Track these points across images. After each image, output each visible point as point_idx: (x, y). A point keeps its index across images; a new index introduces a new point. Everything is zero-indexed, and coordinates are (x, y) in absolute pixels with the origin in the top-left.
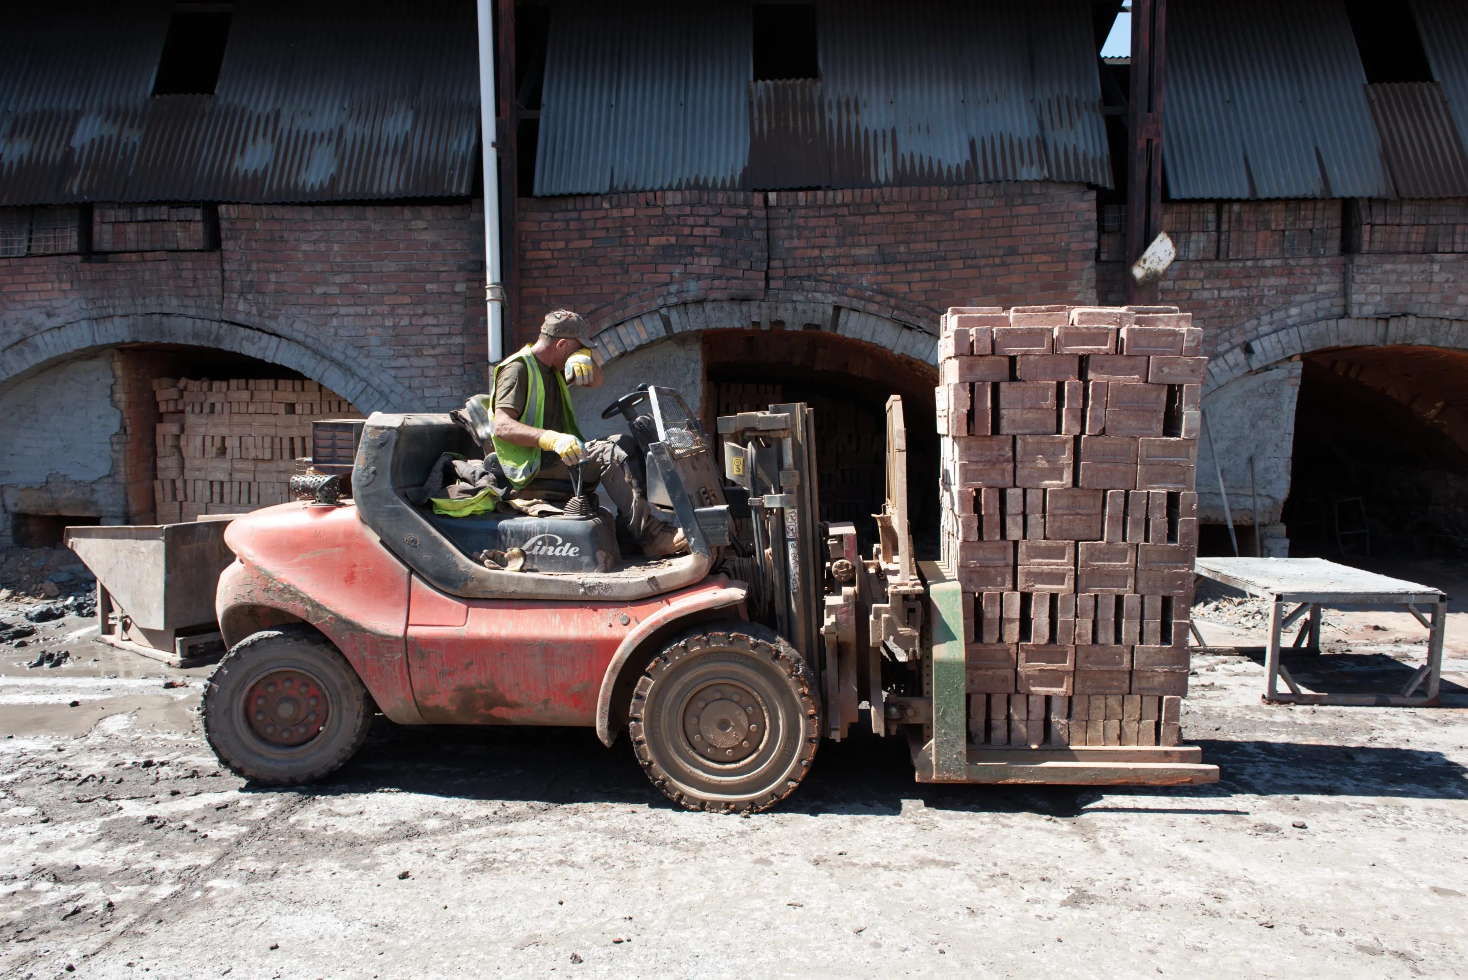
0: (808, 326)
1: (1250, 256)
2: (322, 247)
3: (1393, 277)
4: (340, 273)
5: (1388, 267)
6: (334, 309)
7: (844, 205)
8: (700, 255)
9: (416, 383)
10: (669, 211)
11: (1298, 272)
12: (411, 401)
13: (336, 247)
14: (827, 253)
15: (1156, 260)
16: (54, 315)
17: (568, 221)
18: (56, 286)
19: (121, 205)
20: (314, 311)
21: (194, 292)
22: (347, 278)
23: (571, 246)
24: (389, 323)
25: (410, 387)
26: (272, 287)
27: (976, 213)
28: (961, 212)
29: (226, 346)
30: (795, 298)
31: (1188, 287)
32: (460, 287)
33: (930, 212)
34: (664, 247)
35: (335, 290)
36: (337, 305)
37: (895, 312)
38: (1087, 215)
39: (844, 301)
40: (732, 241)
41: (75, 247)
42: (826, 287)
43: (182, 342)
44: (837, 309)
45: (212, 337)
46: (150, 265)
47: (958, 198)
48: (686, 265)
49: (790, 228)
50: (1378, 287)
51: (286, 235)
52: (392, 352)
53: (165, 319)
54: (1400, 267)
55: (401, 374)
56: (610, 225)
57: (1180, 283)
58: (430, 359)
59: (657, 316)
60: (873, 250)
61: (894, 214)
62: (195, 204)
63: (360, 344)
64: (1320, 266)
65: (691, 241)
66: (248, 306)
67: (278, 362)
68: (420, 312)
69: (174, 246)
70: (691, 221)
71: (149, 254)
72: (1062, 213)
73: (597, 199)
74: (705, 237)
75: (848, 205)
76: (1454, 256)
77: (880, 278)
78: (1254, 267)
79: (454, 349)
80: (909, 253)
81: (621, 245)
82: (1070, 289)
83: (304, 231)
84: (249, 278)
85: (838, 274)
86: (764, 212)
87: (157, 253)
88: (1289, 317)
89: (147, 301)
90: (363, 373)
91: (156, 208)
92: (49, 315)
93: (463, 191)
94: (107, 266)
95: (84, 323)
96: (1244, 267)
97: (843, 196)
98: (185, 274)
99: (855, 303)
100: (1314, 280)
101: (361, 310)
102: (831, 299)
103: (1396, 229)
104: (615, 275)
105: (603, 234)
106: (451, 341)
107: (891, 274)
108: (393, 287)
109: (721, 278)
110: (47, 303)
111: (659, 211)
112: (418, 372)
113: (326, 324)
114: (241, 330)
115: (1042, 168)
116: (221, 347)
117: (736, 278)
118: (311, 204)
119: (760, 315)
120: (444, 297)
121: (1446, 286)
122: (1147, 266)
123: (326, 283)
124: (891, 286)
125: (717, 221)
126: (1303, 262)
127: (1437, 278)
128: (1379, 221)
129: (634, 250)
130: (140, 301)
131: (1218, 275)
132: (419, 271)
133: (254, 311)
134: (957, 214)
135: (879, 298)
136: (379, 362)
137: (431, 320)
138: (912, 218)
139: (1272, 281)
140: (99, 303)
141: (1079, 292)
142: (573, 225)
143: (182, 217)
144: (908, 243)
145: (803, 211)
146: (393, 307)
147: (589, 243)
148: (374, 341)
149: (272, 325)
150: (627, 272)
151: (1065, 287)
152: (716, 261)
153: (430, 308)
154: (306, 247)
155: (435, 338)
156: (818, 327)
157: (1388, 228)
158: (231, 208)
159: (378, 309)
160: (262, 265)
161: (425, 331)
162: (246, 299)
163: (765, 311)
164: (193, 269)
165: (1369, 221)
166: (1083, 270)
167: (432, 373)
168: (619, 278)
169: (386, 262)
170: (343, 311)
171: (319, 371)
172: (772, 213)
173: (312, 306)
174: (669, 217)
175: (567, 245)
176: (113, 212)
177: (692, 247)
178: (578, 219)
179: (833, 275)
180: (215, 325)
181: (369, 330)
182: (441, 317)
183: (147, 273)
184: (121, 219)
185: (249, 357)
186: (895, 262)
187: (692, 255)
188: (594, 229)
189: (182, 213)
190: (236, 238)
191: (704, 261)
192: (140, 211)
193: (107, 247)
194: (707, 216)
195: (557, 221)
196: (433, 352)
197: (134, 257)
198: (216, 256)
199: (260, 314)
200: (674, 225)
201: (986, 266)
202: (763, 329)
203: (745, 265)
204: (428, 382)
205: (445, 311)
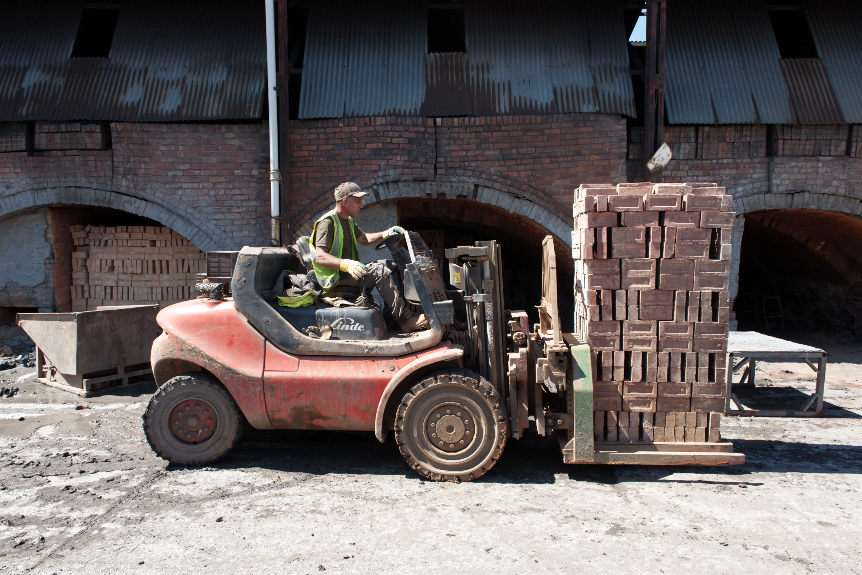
0: (459, 196)
1: (714, 157)
2: (173, 148)
3: (796, 170)
4: (183, 163)
5: (793, 164)
6: (180, 185)
7: (480, 126)
8: (397, 154)
9: (228, 228)
10: (378, 128)
11: (742, 166)
12: (225, 239)
13: (181, 148)
14: (470, 154)
15: (661, 159)
16: (11, 187)
17: (318, 134)
18: (12, 170)
19: (51, 123)
20: (167, 186)
21: (95, 174)
22: (187, 166)
23: (321, 148)
24: (212, 193)
25: (225, 231)
26: (142, 171)
27: (557, 131)
28: (549, 131)
29: (115, 206)
30: (452, 179)
31: (679, 175)
32: (255, 172)
33: (531, 130)
34: (375, 150)
35: (180, 174)
36: (182, 182)
37: (510, 188)
38: (621, 133)
39: (480, 182)
40: (415, 146)
41: (24, 147)
42: (470, 173)
43: (88, 203)
44: (477, 186)
45: (106, 201)
46: (69, 158)
47: (547, 122)
48: (388, 160)
49: (449, 139)
50: (788, 175)
51: (151, 141)
52: (214, 210)
53: (78, 190)
54: (800, 164)
55: (219, 223)
56: (343, 136)
57: (675, 172)
58: (236, 215)
59: (371, 190)
60: (497, 152)
61: (509, 131)
62: (97, 122)
63: (195, 206)
64: (755, 163)
65: (391, 146)
66: (128, 183)
67: (146, 215)
68: (231, 187)
69: (84, 147)
70: (391, 134)
71: (69, 151)
72: (607, 131)
73: (336, 121)
74: (399, 144)
75: (483, 126)
76: (830, 158)
77: (502, 168)
78: (717, 163)
79: (251, 209)
80: (518, 153)
81: (350, 148)
82: (611, 175)
83: (162, 139)
84: (128, 166)
85: (477, 166)
86: (434, 129)
87: (73, 151)
88: (737, 192)
89: (67, 179)
90: (197, 223)
91: (73, 124)
92: (8, 187)
93: (257, 115)
94: (43, 159)
95: (29, 192)
96: (712, 163)
97: (480, 121)
98: (90, 163)
99: (487, 183)
100: (751, 171)
101: (196, 185)
102: (473, 180)
103: (798, 142)
104: (346, 166)
105: (339, 141)
106: (249, 204)
107: (508, 166)
108: (215, 172)
109: (408, 168)
110: (7, 180)
111: (372, 128)
112: (229, 222)
113: (174, 194)
114: (124, 197)
115: (595, 105)
116: (112, 207)
117: (417, 168)
118: (166, 123)
119: (431, 189)
120: (245, 178)
121: (826, 175)
122: (655, 162)
123: (175, 169)
124: (508, 173)
125: (406, 134)
126: (745, 161)
127: (821, 171)
128: (787, 138)
129: (358, 151)
130: (63, 179)
131: (697, 168)
132: (230, 163)
133: (132, 185)
134: (546, 131)
135: (500, 180)
136: (206, 216)
137: (237, 192)
138: (520, 133)
139: (727, 171)
140: (38, 180)
141: (617, 177)
142: (322, 136)
143: (89, 130)
144: (518, 148)
145: (457, 129)
146: (215, 184)
147: (330, 147)
148: (203, 204)
149: (142, 194)
150: (353, 164)
151: (608, 174)
152: (406, 158)
153: (236, 184)
154: (162, 148)
155: (240, 202)
156: (465, 197)
157: (793, 142)
158: (118, 125)
159: (206, 185)
160: (136, 159)
161: (234, 198)
162: (127, 178)
163: (434, 187)
164: (95, 161)
165: (782, 137)
166: (619, 164)
167: (237, 223)
168: (348, 168)
169: (211, 157)
170: (185, 186)
171: (170, 221)
172: (438, 130)
173: (166, 183)
174: (378, 132)
175: (318, 148)
176: (47, 127)
177: (392, 150)
178: (325, 133)
179: (474, 166)
180: (108, 194)
181: (201, 198)
182: (243, 190)
183: (67, 163)
184: (52, 131)
185: (129, 213)
186: (510, 159)
187: (391, 154)
188: (334, 138)
189: (88, 127)
190: (121, 143)
191: (398, 158)
192: (63, 126)
193: (43, 147)
194: (400, 132)
195: (312, 133)
196: (238, 211)
197: (59, 153)
198: (109, 152)
199: (135, 187)
200: (381, 136)
201: (562, 162)
202: (433, 197)
203: (422, 160)
204: (235, 228)
205: (245, 186)
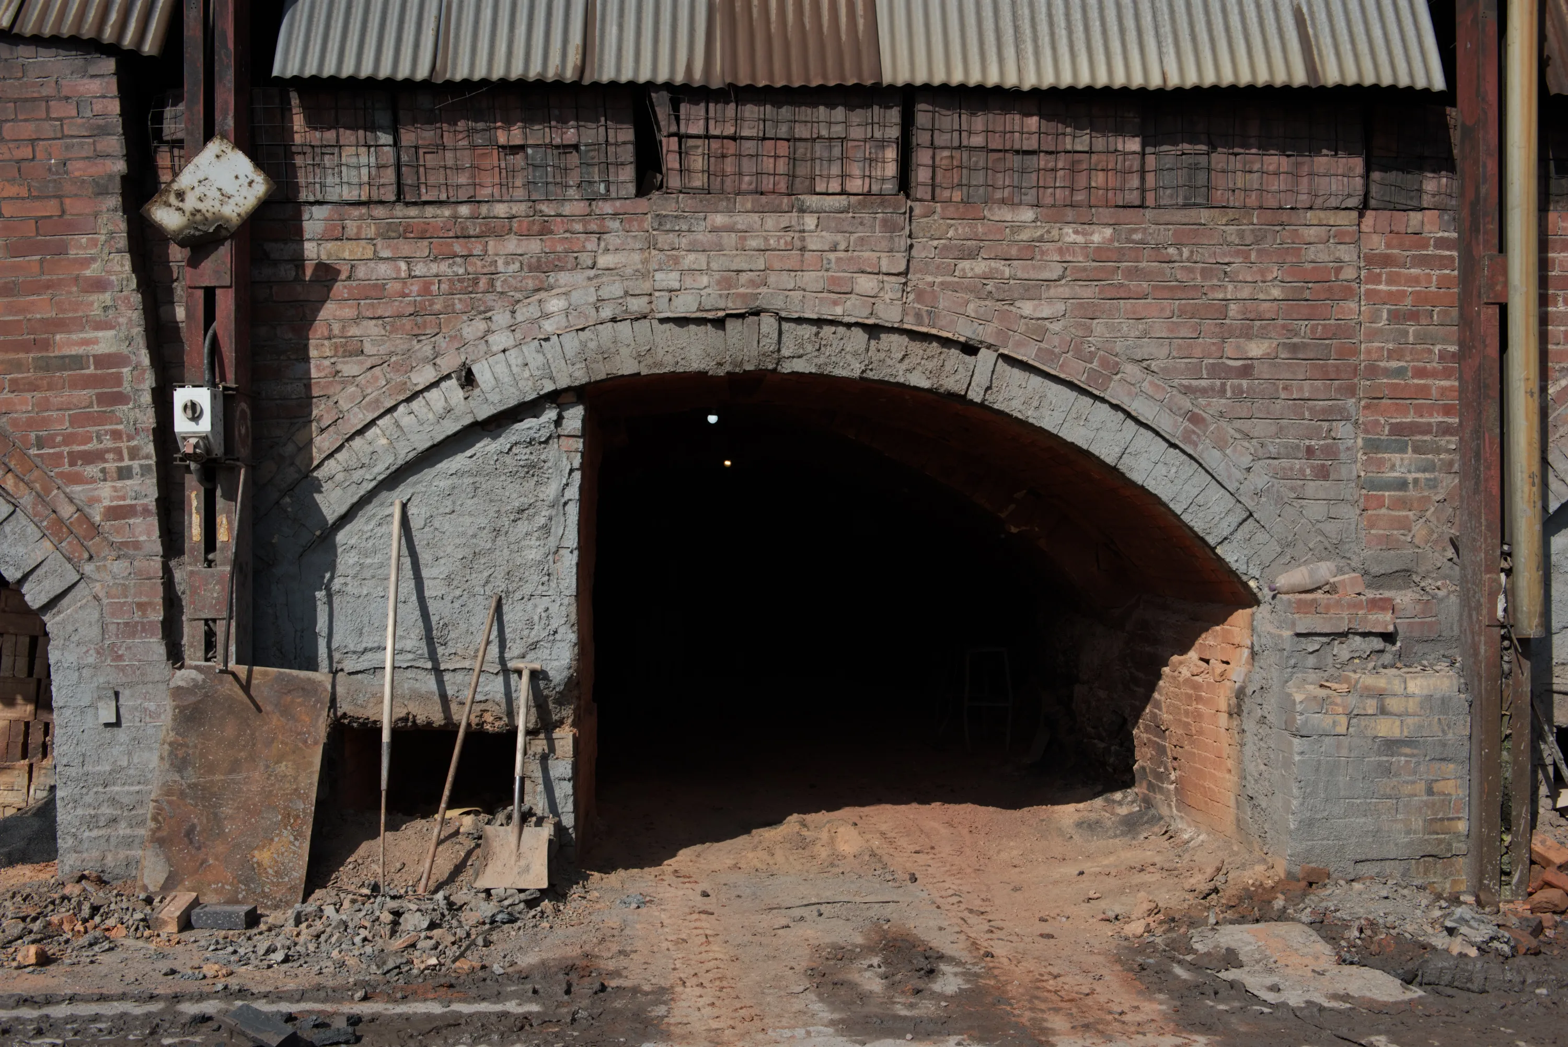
1: (463, 195)
3: (730, 239)
5: (719, 219)
11: (558, 226)
15: (213, 192)
31: (346, 255)
38: (98, 107)
50: (702, 258)
54: (742, 221)
57: (330, 246)
64: (602, 217)
72: (47, 99)
76: (842, 201)
78: (474, 217)
82: (72, 252)
88: (546, 316)
96: (455, 217)
100: (591, 245)
103: (731, 146)
121: (832, 256)
122: (190, 203)
126: (567, 209)
127: (813, 243)
128: (693, 131)
131: (405, 232)
139: (511, 245)
141: (93, 259)
151: (62, 250)
157: (715, 144)
165: (674, 129)
166: (96, 216)
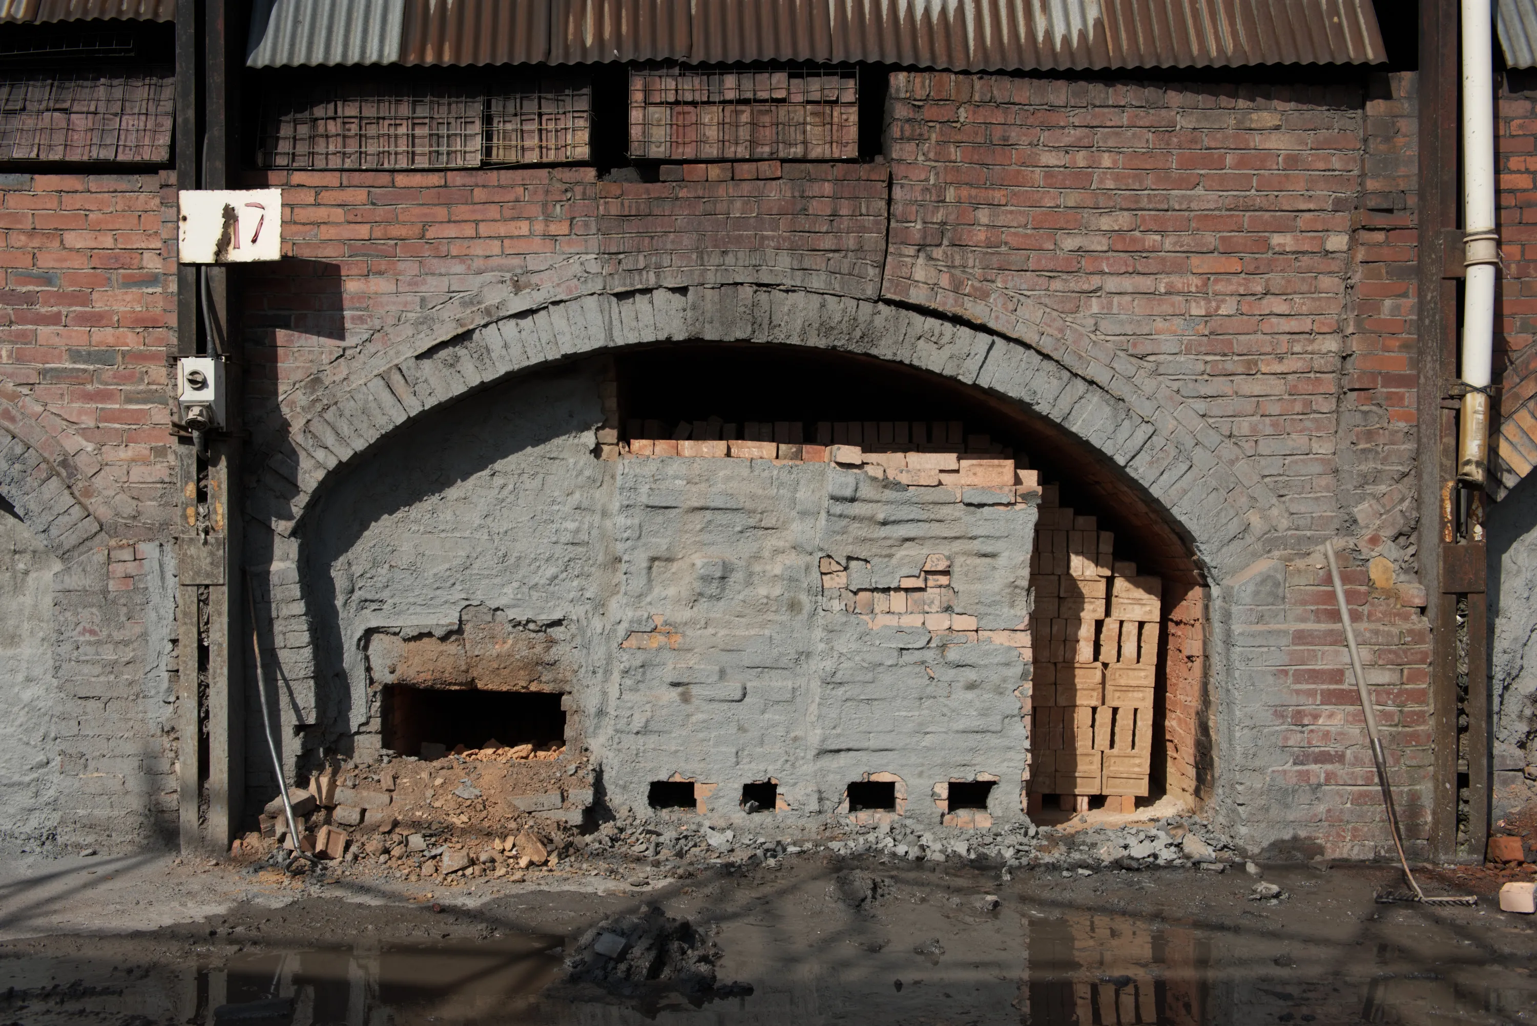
2: (1081, 159)
4: (1111, 210)
6: (1096, 281)
9: (1244, 426)
12: (1232, 462)
13: (1106, 160)
16: (528, 285)
18: (539, 227)
19: (686, 68)
20: (1056, 285)
21: (828, 242)
22: (1123, 220)
24: (1198, 309)
26: (981, 235)
29: (885, 350)
35: (1099, 244)
36: (1102, 273)
41: (583, 152)
43: (795, 340)
45: (858, 334)
46: (746, 187)
51: (1013, 134)
52: (1200, 367)
53: (763, 296)
55: (1216, 408)
58: (1273, 380)
62: (844, 70)
63: (1140, 350)
66: (933, 272)
67: (984, 382)
68: (1259, 289)
69: (797, 151)
71: (746, 166)
79: (1318, 363)
83: (1049, 128)
84: (939, 217)
87: (763, 166)
89: (730, 259)
90: (1145, 408)
91: (763, 77)
92: (517, 287)
93: (1372, 54)
94: (655, 189)
95: (591, 303)
98: (815, 206)
101: (1146, 283)
106: (1315, 347)
108: (1211, 239)
110: (516, 261)
112: (1248, 406)
113: (1077, 310)
114: (917, 318)
116: (874, 351)
118: (1070, 75)
120: (1305, 260)
123: (1086, 230)
130: (715, 259)
132: (1261, 209)
133: (945, 281)
136: (1175, 386)
137: (1278, 305)
140: (628, 263)
143: (816, 96)
146: (1206, 277)
148: (1168, 343)
149: (975, 311)
153: (1277, 280)
154: (1049, 159)
155: (1284, 339)
158: (918, 78)
159: (1178, 282)
160: (965, 192)
161: (1267, 326)
162: (930, 258)
164: (835, 197)
167: (1274, 408)
169: (1199, 191)
170: (1111, 284)
171: (1064, 404)
173: (1052, 274)
176: (671, 84)
180: (867, 308)
181: (1160, 324)
182: (1297, 298)
183: (738, 204)
184: (689, 97)
185: (928, 371)
189: (815, 87)
190: (920, 139)
192: (730, 81)
193: (656, 152)
196: (1278, 368)
197: (714, 171)
198: (875, 171)
199: (956, 289)
204: (1266, 426)
205: (1305, 288)
